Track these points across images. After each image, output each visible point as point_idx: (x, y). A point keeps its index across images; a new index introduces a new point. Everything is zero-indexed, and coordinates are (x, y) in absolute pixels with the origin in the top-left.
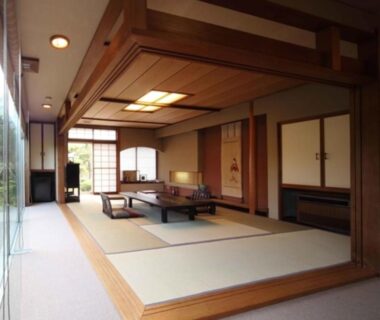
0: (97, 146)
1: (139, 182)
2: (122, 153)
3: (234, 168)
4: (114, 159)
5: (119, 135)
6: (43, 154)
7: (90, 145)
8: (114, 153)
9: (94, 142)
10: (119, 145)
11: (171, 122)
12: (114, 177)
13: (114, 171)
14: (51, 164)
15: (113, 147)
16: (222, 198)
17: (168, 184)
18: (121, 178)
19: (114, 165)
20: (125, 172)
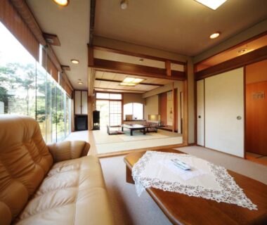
0: (111, 102)
1: (134, 121)
2: (125, 106)
3: (171, 112)
4: (120, 109)
5: (123, 97)
6: (81, 106)
7: (108, 102)
8: (120, 106)
9: (110, 100)
10: (123, 102)
11: (147, 90)
12: (120, 118)
13: (120, 115)
14: (85, 111)
15: (120, 103)
16: (167, 126)
17: (148, 121)
18: (124, 119)
19: (121, 112)
20: (127, 116)
